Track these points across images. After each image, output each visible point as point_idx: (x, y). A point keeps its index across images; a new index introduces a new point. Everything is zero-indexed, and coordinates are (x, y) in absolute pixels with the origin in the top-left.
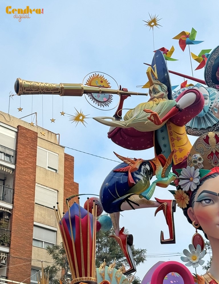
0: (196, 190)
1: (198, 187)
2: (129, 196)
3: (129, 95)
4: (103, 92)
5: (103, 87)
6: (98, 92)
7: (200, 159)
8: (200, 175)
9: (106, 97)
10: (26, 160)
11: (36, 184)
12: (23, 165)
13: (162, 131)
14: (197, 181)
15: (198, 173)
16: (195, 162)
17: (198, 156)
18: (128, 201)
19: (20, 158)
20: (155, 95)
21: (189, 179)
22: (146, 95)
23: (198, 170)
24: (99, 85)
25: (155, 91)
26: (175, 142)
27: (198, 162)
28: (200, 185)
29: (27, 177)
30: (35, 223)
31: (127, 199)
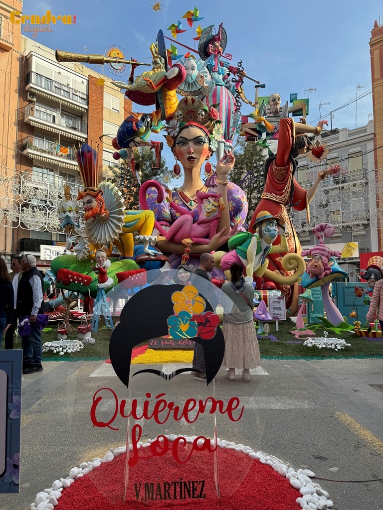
0: (177, 136)
1: (178, 134)
2: (134, 138)
3: (138, 65)
4: (119, 62)
5: (119, 58)
6: (115, 62)
7: (181, 115)
8: (180, 126)
9: (120, 66)
10: (96, 103)
11: (104, 121)
12: (93, 106)
13: (160, 93)
14: (178, 130)
15: (178, 125)
16: (178, 116)
17: (180, 112)
18: (133, 141)
19: (91, 101)
20: (156, 66)
21: (174, 128)
22: (150, 65)
23: (179, 122)
24: (116, 56)
25: (155, 63)
26: (167, 101)
27: (180, 117)
28: (180, 133)
29: (97, 115)
30: (104, 149)
31: (133, 140)
